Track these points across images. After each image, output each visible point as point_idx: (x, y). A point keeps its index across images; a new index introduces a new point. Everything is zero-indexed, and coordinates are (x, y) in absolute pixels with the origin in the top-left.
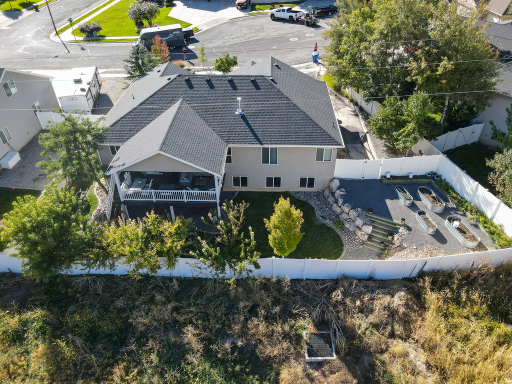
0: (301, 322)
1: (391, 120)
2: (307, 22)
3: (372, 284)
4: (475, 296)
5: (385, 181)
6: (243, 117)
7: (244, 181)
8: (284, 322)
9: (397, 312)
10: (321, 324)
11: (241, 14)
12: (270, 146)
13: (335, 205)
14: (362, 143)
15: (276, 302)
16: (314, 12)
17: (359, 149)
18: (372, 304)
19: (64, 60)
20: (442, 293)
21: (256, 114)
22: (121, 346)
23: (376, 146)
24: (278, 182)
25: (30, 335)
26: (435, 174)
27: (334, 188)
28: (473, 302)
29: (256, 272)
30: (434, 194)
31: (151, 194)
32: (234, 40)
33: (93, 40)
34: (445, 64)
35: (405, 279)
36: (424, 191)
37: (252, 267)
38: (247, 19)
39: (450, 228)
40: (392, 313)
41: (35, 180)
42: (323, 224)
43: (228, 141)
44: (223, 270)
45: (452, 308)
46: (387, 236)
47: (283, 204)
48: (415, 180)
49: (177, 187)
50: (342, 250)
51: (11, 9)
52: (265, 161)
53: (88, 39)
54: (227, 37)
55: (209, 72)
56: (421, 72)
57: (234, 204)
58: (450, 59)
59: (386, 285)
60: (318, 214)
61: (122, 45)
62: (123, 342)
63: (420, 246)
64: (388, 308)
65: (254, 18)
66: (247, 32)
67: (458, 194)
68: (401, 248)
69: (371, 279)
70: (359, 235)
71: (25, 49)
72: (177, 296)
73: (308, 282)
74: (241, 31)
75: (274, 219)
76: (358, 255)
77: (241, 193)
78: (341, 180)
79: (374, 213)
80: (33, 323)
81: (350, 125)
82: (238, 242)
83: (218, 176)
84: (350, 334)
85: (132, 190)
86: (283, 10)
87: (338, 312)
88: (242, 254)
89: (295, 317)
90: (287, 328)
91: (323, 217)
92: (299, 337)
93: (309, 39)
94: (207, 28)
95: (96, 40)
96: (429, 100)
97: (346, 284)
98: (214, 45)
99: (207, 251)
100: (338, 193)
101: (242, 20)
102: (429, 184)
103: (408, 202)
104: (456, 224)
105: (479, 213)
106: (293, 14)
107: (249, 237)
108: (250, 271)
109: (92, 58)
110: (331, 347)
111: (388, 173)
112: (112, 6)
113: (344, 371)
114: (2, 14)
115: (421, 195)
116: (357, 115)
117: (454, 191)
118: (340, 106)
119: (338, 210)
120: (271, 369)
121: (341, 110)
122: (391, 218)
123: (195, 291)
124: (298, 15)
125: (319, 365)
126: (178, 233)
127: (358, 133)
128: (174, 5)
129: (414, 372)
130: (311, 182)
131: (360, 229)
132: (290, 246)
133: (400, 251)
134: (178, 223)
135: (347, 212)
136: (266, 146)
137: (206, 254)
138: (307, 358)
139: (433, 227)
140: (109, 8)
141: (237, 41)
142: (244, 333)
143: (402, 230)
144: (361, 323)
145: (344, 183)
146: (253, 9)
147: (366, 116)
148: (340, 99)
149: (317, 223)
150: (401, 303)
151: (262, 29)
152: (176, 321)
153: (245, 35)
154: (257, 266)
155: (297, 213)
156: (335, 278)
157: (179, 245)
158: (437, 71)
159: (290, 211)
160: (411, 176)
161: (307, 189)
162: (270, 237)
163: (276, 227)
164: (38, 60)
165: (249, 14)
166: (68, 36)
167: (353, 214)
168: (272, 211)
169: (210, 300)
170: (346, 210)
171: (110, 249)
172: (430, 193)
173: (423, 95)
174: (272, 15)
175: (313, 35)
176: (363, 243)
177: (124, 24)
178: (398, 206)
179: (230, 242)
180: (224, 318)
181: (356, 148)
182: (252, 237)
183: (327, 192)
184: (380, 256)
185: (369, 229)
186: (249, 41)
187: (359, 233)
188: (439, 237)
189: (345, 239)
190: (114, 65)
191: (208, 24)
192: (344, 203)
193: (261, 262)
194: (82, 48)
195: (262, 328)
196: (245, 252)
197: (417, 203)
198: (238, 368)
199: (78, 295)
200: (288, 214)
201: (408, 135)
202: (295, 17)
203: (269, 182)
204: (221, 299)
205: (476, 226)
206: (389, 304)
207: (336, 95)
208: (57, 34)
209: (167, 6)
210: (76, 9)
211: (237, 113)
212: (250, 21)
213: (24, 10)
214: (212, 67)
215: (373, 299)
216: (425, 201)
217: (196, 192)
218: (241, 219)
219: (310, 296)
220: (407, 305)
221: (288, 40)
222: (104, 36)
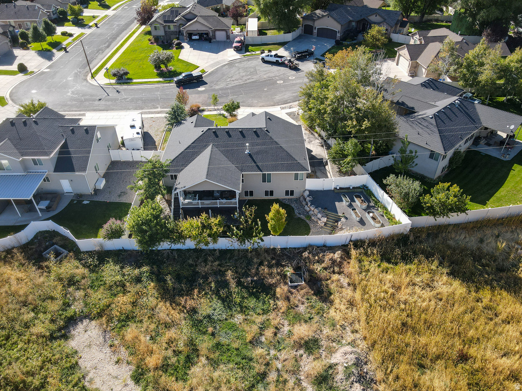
0: (287, 269)
1: (340, 153)
2: (290, 66)
3: (324, 248)
4: (375, 252)
5: (336, 191)
6: (250, 155)
7: (251, 193)
8: (277, 267)
9: (336, 261)
10: (297, 269)
11: (237, 56)
12: (267, 173)
13: (306, 206)
14: (324, 166)
15: (273, 259)
16: (295, 56)
17: (322, 171)
18: (324, 258)
19: (108, 103)
20: (358, 250)
21: (258, 153)
22: (194, 282)
23: (333, 168)
24: (272, 193)
25: (144, 279)
26: (365, 186)
27: (306, 196)
28: (374, 254)
29: (262, 244)
30: (363, 199)
31: (198, 203)
32: (235, 82)
33: (124, 83)
34: (366, 124)
35: (342, 245)
36: (357, 197)
37: (260, 241)
38: (243, 61)
39: (368, 217)
40: (333, 262)
41: (120, 196)
42: (299, 218)
43: (242, 170)
44: (245, 243)
45: (364, 258)
46: (335, 223)
47: (276, 206)
48: (353, 190)
49: (214, 198)
50: (310, 232)
51: (43, 49)
52: (264, 181)
53: (119, 82)
54: (229, 79)
55: (219, 112)
56: (354, 127)
57: (249, 207)
58: (369, 121)
59: (332, 249)
60: (296, 211)
61: (147, 87)
62: (194, 281)
63: (351, 227)
64: (331, 259)
65: (248, 60)
66: (244, 74)
67: (376, 198)
68: (342, 229)
69: (324, 246)
70: (320, 223)
71: (73, 93)
72: (218, 259)
73: (290, 249)
74: (239, 73)
75: (271, 214)
76: (318, 233)
77: (249, 200)
78: (310, 191)
79: (328, 210)
80: (144, 274)
81: (318, 153)
82: (252, 228)
83: (238, 192)
84: (311, 272)
85: (187, 201)
86: (271, 56)
87: (307, 263)
88: (254, 234)
89: (283, 266)
90: (279, 271)
91: (299, 213)
92: (285, 276)
93: (291, 82)
94: (212, 70)
95: (126, 83)
96: (358, 144)
97: (310, 249)
98: (219, 87)
99: (236, 232)
100: (308, 199)
101: (239, 62)
102: (361, 192)
103: (347, 203)
104: (371, 214)
105: (385, 208)
106: (279, 59)
107: (258, 225)
108: (259, 243)
109: (128, 100)
110: (302, 279)
111: (338, 186)
112: (129, 47)
113: (308, 288)
114: (36, 54)
115: (355, 199)
116: (322, 146)
117: (374, 196)
118: (312, 139)
119: (308, 209)
120: (271, 290)
121: (313, 142)
122: (337, 213)
123: (229, 255)
124: (283, 59)
125: (295, 287)
126: (220, 225)
127: (322, 159)
128: (182, 48)
129: (342, 287)
130: (292, 193)
131: (320, 220)
132: (279, 229)
133: (341, 231)
134: (219, 218)
135: (313, 210)
136: (264, 173)
137: (235, 234)
138: (289, 283)
139: (359, 216)
140: (127, 49)
141: (237, 83)
142: (257, 274)
143: (343, 219)
144: (318, 268)
145: (312, 193)
146: (247, 51)
147: (328, 147)
148: (312, 134)
149: (296, 217)
150: (339, 256)
151: (255, 72)
152: (220, 271)
153: (242, 77)
154: (262, 240)
155: (283, 211)
156: (305, 246)
157: (221, 229)
158: (362, 127)
159: (279, 210)
160: (351, 188)
161: (289, 197)
162: (269, 225)
163: (272, 219)
164: (87, 103)
165: (244, 56)
166: (102, 79)
167: (316, 211)
168: (270, 211)
169: (236, 260)
170: (312, 209)
171: (183, 233)
172: (361, 198)
173: (355, 140)
174: (263, 59)
175: (294, 78)
176: (322, 227)
177: (145, 66)
178: (342, 206)
179: (247, 228)
180: (245, 268)
181: (320, 170)
182: (259, 225)
183: (302, 199)
184: (330, 234)
185: (325, 220)
186: (245, 84)
187: (319, 222)
188: (362, 222)
189: (311, 225)
190: (146, 106)
191: (212, 66)
192: (311, 205)
193: (264, 238)
194: (118, 91)
195: (266, 270)
196: (256, 233)
197: (353, 203)
198: (254, 290)
199: (165, 260)
200: (278, 212)
201: (348, 163)
202: (280, 61)
203: (267, 193)
204: (243, 259)
205: (383, 216)
206: (332, 257)
207: (310, 131)
208: (93, 77)
209: (177, 49)
210: (99, 50)
211: (246, 153)
212: (245, 63)
213: (54, 51)
214: (221, 107)
215: (324, 255)
216: (358, 202)
217: (224, 201)
218: (253, 215)
219: (291, 256)
220: (341, 258)
221: (275, 83)
222: (131, 79)
